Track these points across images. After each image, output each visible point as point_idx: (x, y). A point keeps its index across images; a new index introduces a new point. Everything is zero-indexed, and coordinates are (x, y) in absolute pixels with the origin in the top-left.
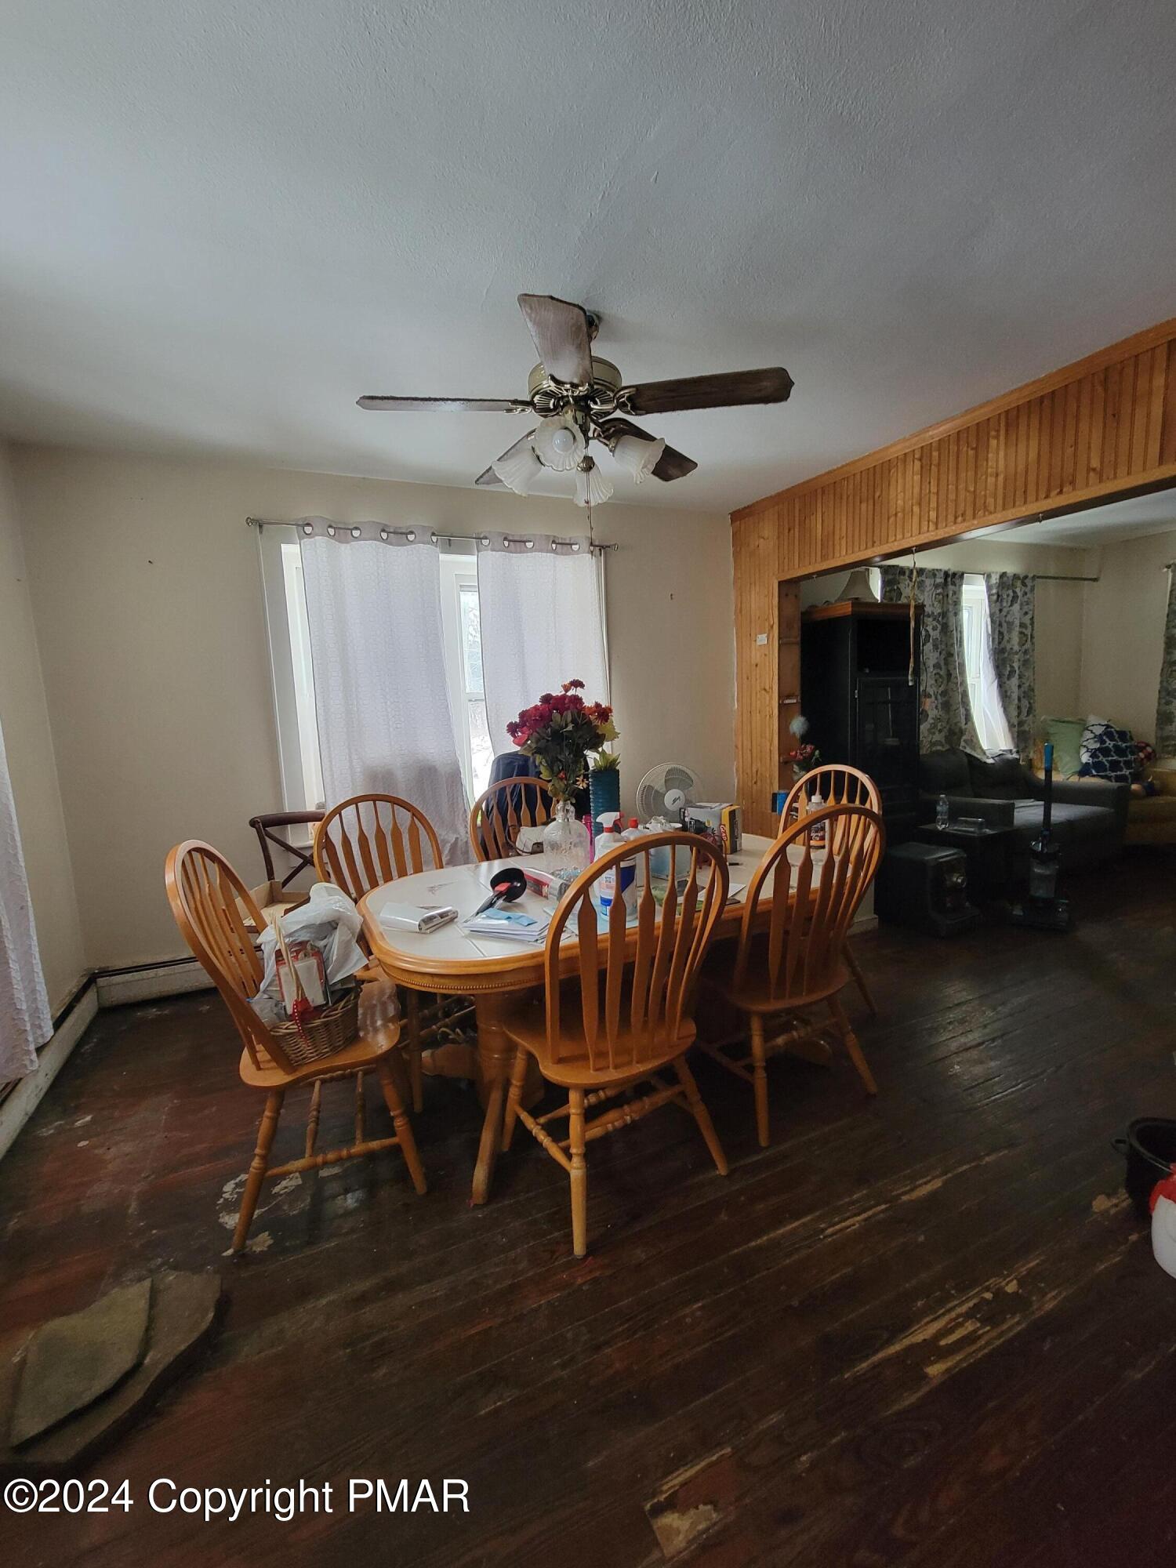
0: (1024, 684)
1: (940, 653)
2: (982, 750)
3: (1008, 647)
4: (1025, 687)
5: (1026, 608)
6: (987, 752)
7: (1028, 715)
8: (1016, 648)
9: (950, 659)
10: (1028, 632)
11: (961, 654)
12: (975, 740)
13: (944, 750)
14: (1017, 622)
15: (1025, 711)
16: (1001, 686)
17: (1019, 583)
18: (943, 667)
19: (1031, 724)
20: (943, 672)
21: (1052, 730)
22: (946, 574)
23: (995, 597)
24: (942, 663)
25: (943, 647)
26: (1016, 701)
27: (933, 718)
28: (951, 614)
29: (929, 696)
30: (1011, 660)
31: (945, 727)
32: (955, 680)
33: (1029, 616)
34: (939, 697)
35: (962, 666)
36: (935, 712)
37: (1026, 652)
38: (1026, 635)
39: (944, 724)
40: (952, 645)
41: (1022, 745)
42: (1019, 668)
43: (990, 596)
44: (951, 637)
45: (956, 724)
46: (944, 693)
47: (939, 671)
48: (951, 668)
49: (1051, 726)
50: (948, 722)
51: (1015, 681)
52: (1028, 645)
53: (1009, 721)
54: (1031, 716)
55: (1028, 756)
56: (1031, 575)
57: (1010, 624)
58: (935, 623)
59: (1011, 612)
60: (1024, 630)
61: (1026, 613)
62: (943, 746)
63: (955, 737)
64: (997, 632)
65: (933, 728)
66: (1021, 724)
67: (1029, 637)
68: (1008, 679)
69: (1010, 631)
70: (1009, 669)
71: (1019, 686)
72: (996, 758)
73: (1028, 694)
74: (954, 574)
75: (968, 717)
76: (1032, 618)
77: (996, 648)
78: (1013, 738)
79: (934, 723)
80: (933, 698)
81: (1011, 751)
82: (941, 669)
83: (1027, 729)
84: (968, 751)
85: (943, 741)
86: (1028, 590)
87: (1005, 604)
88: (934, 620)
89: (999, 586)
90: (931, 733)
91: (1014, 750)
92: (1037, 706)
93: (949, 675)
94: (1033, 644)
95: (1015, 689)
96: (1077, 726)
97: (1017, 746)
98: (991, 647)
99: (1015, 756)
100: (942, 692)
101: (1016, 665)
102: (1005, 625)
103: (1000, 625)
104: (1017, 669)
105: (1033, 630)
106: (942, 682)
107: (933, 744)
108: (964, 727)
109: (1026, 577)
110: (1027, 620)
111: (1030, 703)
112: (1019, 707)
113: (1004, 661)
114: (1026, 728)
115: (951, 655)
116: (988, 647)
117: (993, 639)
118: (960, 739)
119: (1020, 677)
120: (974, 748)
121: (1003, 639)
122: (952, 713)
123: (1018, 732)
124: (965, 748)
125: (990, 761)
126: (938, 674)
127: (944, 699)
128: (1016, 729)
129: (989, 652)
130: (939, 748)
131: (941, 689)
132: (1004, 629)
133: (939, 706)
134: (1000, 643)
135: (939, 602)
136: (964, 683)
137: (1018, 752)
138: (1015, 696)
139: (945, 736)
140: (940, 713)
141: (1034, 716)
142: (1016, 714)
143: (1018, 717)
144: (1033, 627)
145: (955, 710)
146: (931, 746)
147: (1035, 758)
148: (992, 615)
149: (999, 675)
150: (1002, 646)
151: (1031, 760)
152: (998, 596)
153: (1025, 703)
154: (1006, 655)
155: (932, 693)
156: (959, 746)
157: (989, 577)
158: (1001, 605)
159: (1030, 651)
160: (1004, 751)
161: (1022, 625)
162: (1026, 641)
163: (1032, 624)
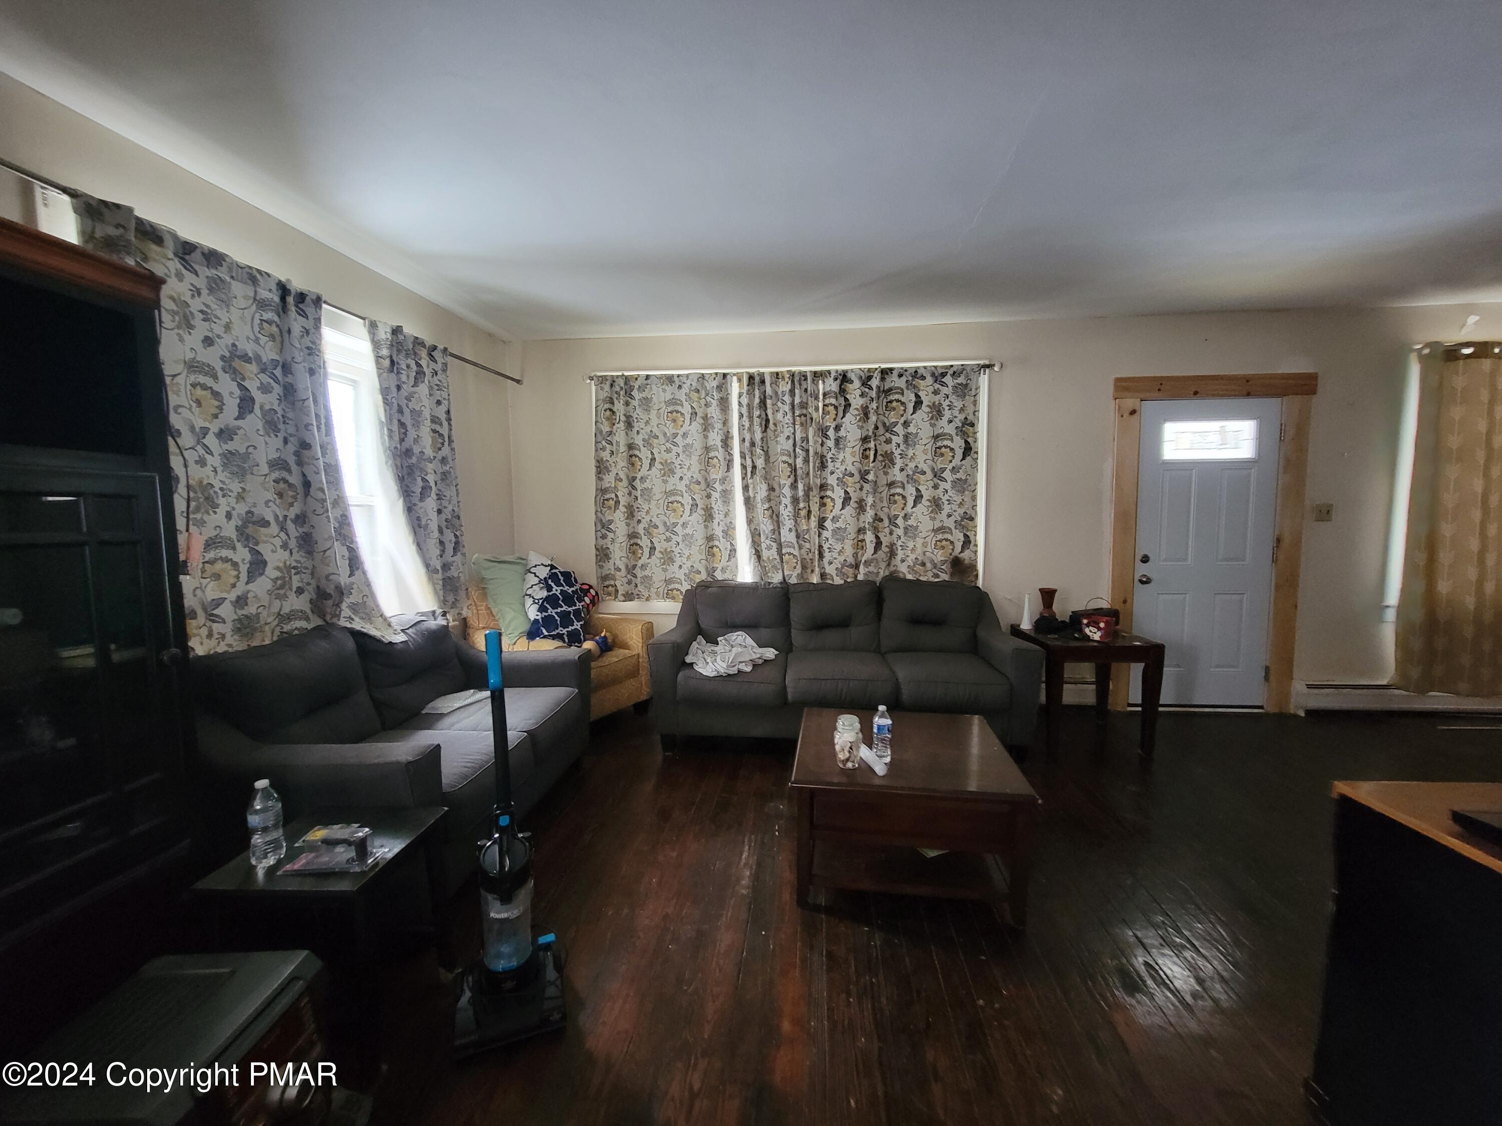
0: (445, 507)
1: (286, 441)
2: (385, 619)
3: (416, 450)
4: (447, 513)
5: (438, 395)
6: (393, 621)
7: (455, 554)
8: (429, 452)
9: (306, 453)
10: (445, 431)
11: (328, 448)
12: (370, 603)
13: (310, 627)
14: (427, 414)
15: (450, 547)
16: (410, 509)
17: (424, 353)
18: (294, 467)
19: (460, 565)
20: (295, 479)
21: (487, 574)
22: (283, 289)
23: (387, 363)
24: (291, 460)
25: (291, 429)
26: (436, 534)
27: (278, 568)
28: (300, 370)
29: (266, 524)
30: (421, 470)
31: (308, 584)
32: (320, 495)
33: (443, 408)
34: (290, 526)
35: (333, 470)
36: (284, 555)
37: (444, 460)
38: (441, 435)
39: (306, 578)
40: (307, 426)
41: (451, 598)
42: (436, 484)
43: (378, 358)
44: (305, 411)
45: (327, 577)
46: (301, 519)
47: (285, 474)
48: (308, 471)
49: (485, 569)
50: (312, 574)
51: (431, 504)
52: (446, 450)
53: (427, 566)
54: (459, 554)
55: (459, 614)
56: (441, 347)
57: (416, 414)
58: (265, 378)
59: (416, 396)
60: (438, 428)
61: (439, 403)
62: (307, 619)
63: (330, 603)
64: (395, 422)
65: (282, 587)
66: (446, 567)
67: (446, 439)
68: (422, 499)
69: (417, 425)
70: (420, 483)
71: (439, 512)
72: (410, 631)
73: (452, 523)
74: (301, 297)
75: (354, 562)
76: (448, 412)
77: (396, 448)
78: (436, 592)
79: (283, 578)
80: (274, 528)
81: (434, 612)
82: (289, 471)
83: (456, 575)
84: (358, 625)
85: (309, 612)
86: (439, 367)
87: (404, 378)
88: (263, 371)
89: (392, 345)
90: (278, 597)
91: (439, 611)
92: (466, 540)
93: (307, 484)
94: (453, 449)
95: (433, 515)
96: (519, 568)
97: (444, 602)
98: (387, 444)
99: (441, 622)
100: (297, 516)
101: (431, 478)
102: (407, 411)
103: (400, 411)
104: (432, 484)
105: (450, 430)
106: (295, 497)
107: (283, 618)
108: (343, 579)
109: (435, 348)
110: (441, 412)
111: (456, 536)
112: (441, 543)
113: (411, 470)
114: (453, 572)
115: (305, 445)
116: (383, 444)
117: (390, 431)
118: (338, 605)
119: (439, 497)
120: (368, 618)
121: (405, 434)
122: (318, 556)
123: (444, 579)
124: (351, 619)
125: (400, 638)
126: (286, 481)
127: (301, 530)
128: (440, 576)
129: (385, 452)
130: (302, 624)
131: (292, 513)
132: (407, 419)
133: (293, 544)
134: (402, 440)
135: (272, 337)
136: (340, 501)
137: (444, 614)
138: (434, 526)
139: (311, 601)
140: (296, 556)
141: (464, 554)
142: (438, 552)
143: (441, 556)
144: (450, 425)
145: (325, 551)
146: (280, 622)
147: (470, 615)
148: (385, 391)
149: (406, 492)
150: (406, 445)
151: (465, 619)
152: (392, 362)
153: (449, 536)
154: (414, 460)
155: (270, 518)
156: (339, 616)
157: (373, 326)
158: (399, 379)
159: (450, 460)
160: (423, 614)
161: (435, 420)
162: (443, 444)
163: (449, 420)
